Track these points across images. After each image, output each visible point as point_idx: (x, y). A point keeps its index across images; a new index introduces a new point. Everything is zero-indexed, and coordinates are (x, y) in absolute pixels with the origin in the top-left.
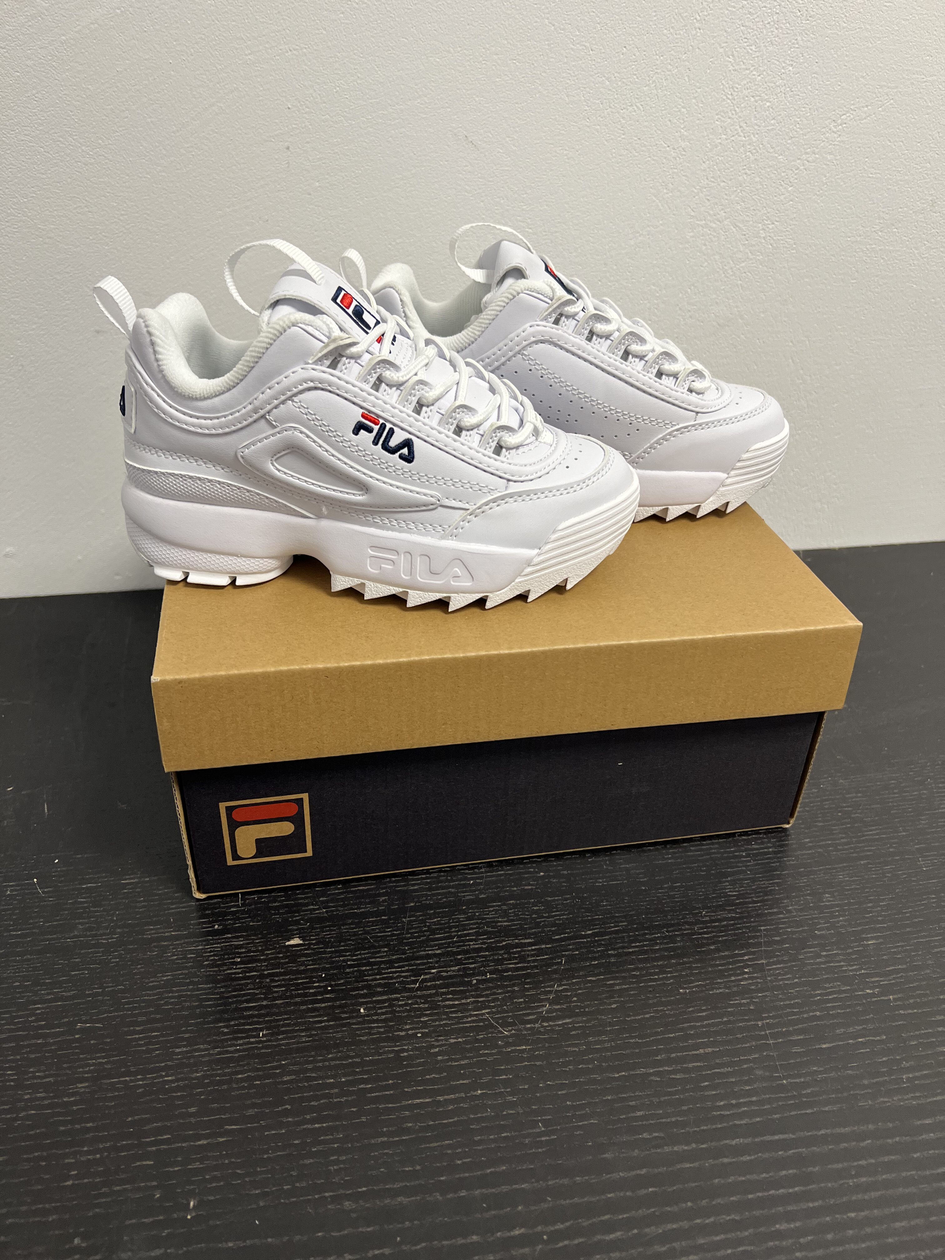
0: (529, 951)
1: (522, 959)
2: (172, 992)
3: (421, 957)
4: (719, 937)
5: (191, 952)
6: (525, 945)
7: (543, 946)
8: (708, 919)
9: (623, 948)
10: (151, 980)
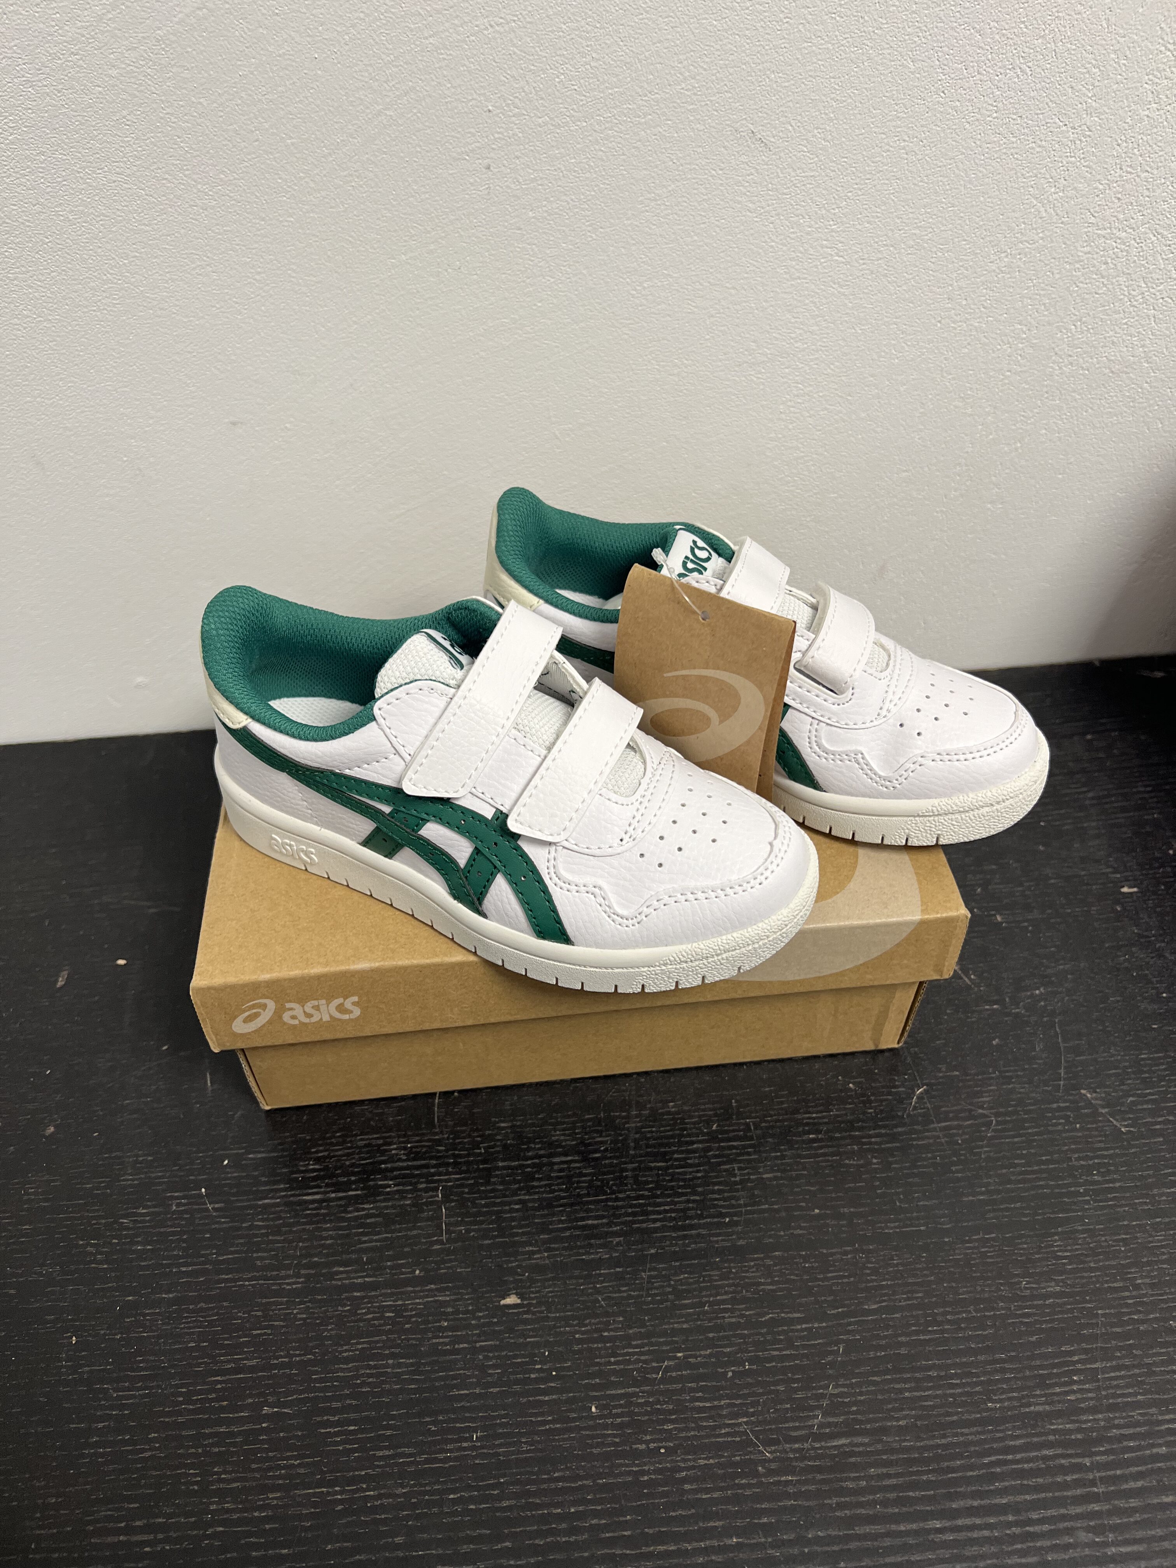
0: (797, 1331)
1: (790, 1345)
2: (369, 1367)
3: (664, 1334)
4: (1041, 1323)
5: (389, 1308)
6: (792, 1321)
7: (816, 1325)
8: (1028, 1293)
9: (917, 1333)
10: (345, 1348)
